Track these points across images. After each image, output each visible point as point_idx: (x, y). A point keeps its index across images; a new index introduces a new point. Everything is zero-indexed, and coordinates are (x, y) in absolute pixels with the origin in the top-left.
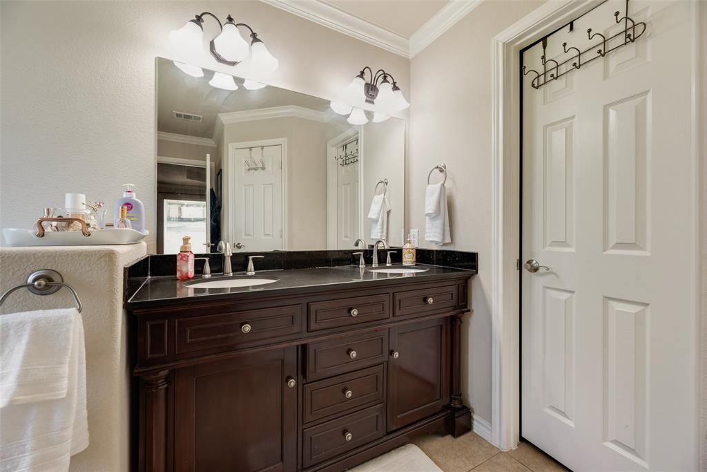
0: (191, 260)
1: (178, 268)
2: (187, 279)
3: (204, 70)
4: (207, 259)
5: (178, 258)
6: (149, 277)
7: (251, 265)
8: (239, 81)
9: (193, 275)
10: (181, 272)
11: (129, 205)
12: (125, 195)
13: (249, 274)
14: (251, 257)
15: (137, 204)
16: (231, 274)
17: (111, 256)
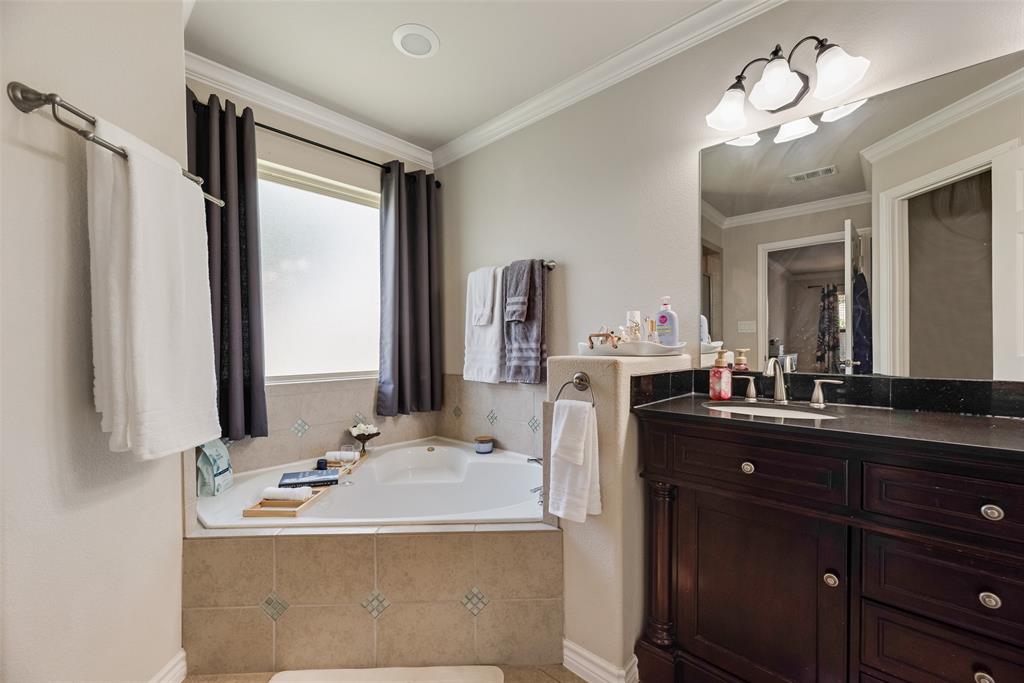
0: (726, 377)
1: (711, 385)
2: (720, 400)
3: (759, 133)
4: (752, 378)
5: (711, 374)
6: (693, 393)
7: (818, 393)
8: (816, 118)
9: (730, 395)
10: (714, 390)
11: (663, 319)
12: (663, 308)
13: (816, 406)
14: (817, 382)
15: (671, 316)
16: (786, 402)
17: (615, 365)
